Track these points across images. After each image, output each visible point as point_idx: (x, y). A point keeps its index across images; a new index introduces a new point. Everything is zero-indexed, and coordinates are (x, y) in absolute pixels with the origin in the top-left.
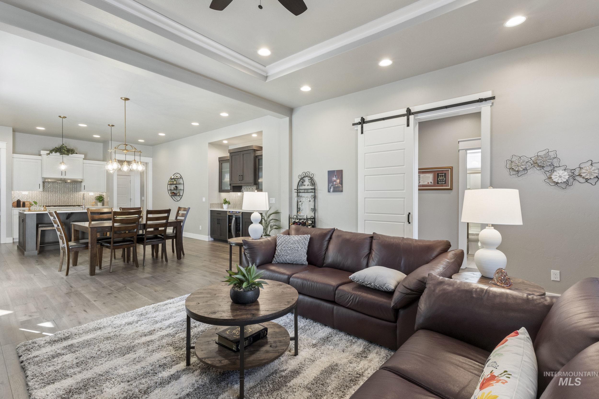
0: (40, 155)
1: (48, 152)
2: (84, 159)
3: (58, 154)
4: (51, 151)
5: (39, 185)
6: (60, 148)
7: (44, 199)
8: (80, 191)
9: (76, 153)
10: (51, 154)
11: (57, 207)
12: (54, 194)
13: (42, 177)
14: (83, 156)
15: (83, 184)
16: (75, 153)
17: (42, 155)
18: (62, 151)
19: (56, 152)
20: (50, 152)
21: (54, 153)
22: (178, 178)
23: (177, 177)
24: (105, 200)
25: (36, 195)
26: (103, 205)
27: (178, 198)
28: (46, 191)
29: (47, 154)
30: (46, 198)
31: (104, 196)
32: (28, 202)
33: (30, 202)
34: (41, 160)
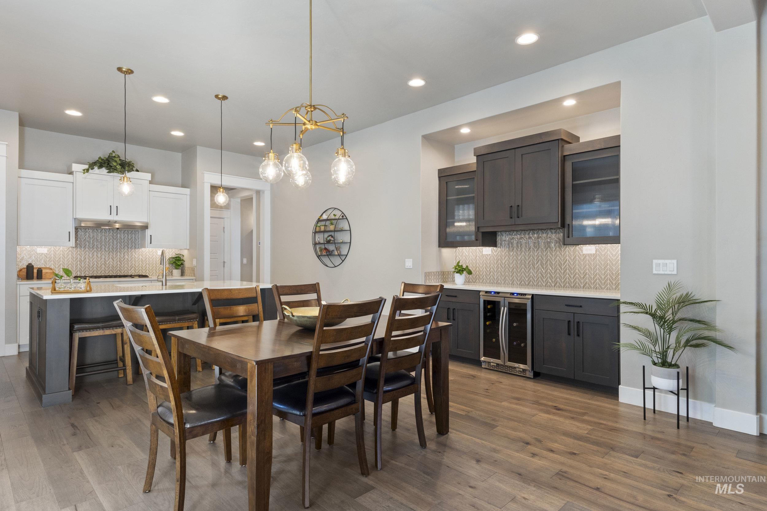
0: (71, 173)
1: (86, 167)
2: (151, 182)
3: (104, 171)
4: (92, 166)
5: (68, 233)
6: (107, 160)
7: (77, 261)
8: (143, 246)
9: (137, 171)
10: (90, 171)
11: (101, 280)
12: (95, 253)
13: (75, 217)
14: (148, 176)
15: (148, 232)
16: (134, 169)
17: (74, 173)
18: (111, 165)
19: (100, 167)
20: (89, 167)
21: (96, 168)
22: (337, 217)
23: (335, 215)
24: (187, 264)
25: (63, 255)
26: (182, 274)
27: (337, 261)
28: (81, 247)
29: (84, 170)
30: (81, 261)
31: (183, 256)
32: (48, 268)
33: (51, 269)
34: (73, 183)
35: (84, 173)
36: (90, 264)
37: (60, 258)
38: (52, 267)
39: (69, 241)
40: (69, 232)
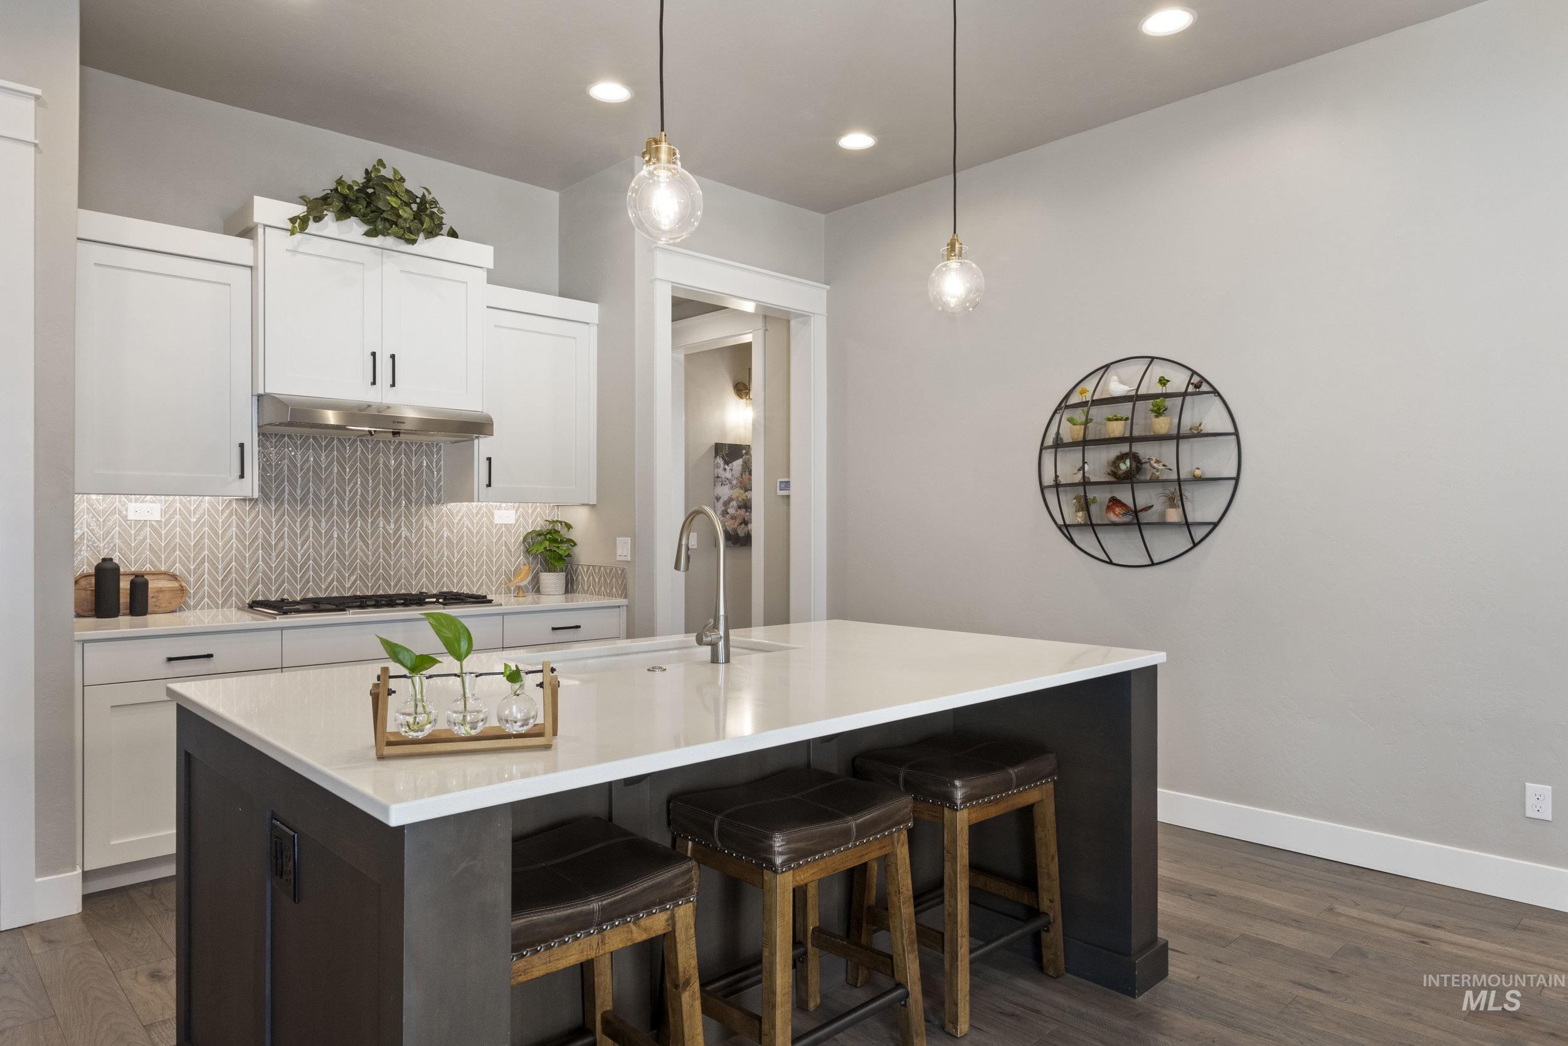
0: (248, 232)
1: (300, 210)
2: (493, 278)
3: (354, 228)
4: (316, 208)
5: (237, 450)
6: (362, 190)
7: (257, 549)
8: (463, 494)
9: (453, 234)
10: (312, 227)
12: (311, 521)
13: (261, 392)
14: (486, 255)
15: (483, 446)
16: (446, 229)
17: (260, 230)
18: (381, 205)
19: (345, 212)
20: (309, 211)
21: (329, 217)
22: (1170, 388)
23: (1163, 381)
24: (586, 554)
25: (211, 527)
26: (570, 587)
27: (1165, 544)
28: (279, 500)
29: (293, 220)
30: (267, 546)
31: (569, 526)
32: (165, 573)
33: (174, 577)
34: (251, 267)
35: (292, 233)
36: (296, 556)
37: (202, 537)
38: (177, 569)
39: (242, 476)
40: (242, 446)
